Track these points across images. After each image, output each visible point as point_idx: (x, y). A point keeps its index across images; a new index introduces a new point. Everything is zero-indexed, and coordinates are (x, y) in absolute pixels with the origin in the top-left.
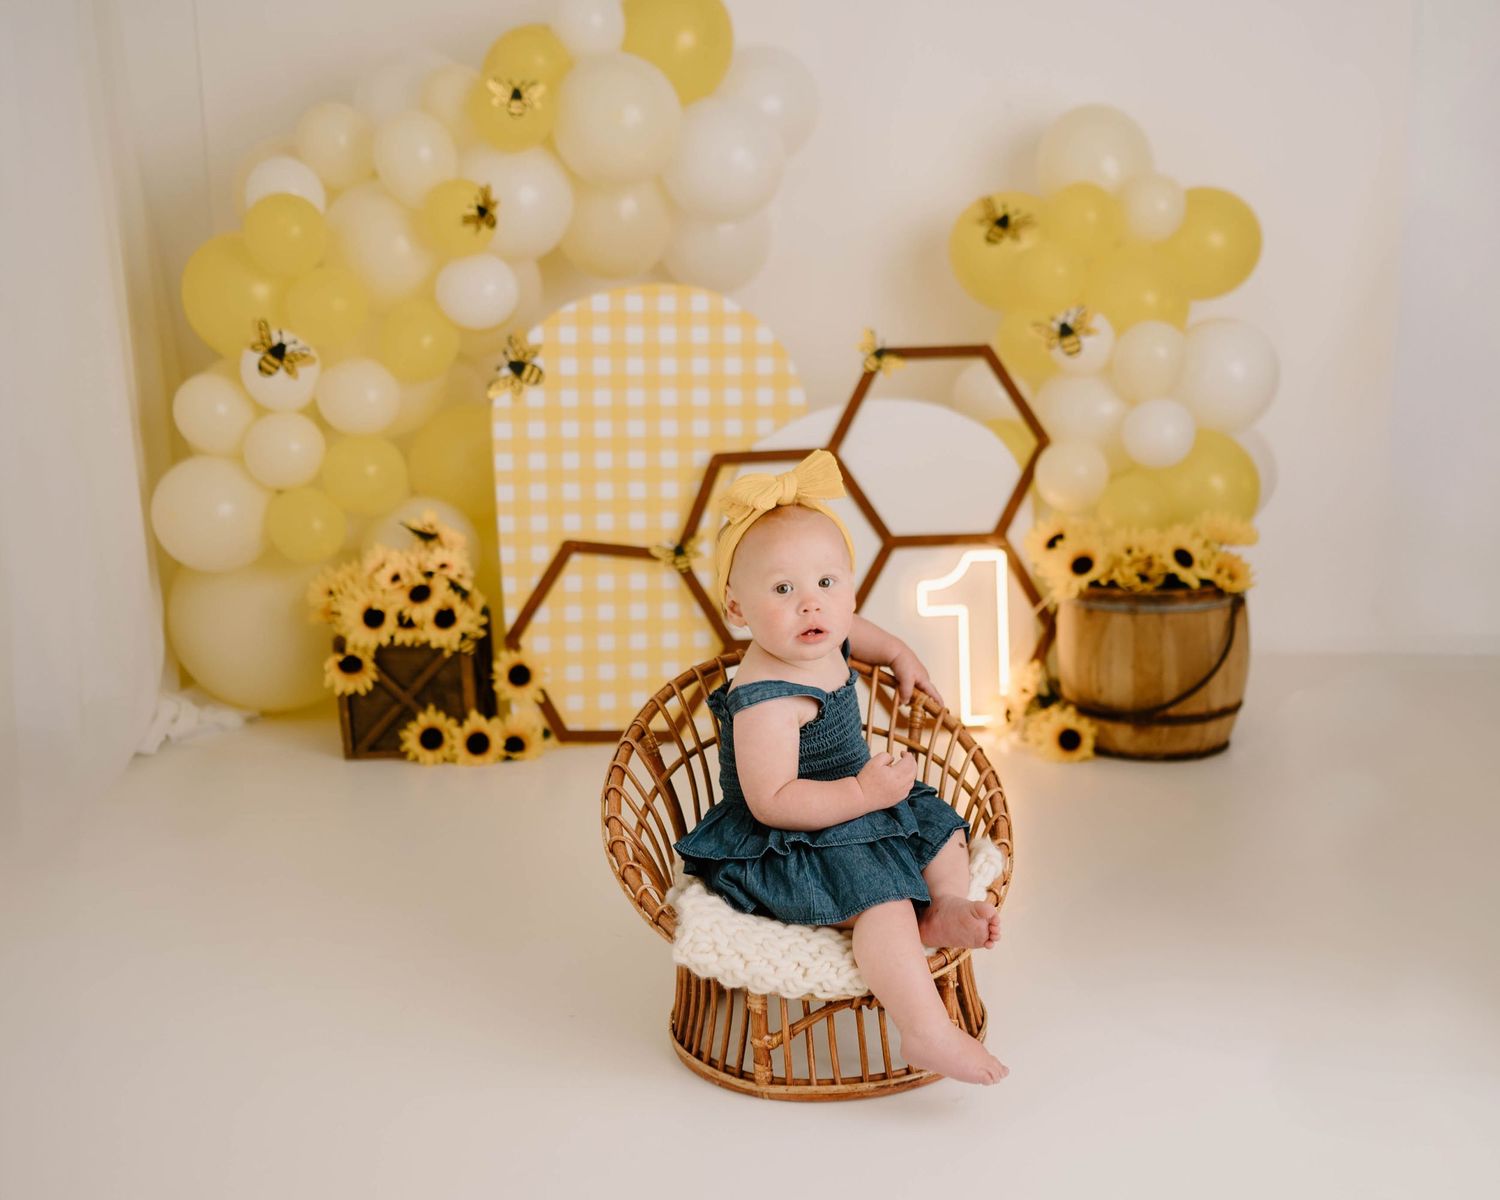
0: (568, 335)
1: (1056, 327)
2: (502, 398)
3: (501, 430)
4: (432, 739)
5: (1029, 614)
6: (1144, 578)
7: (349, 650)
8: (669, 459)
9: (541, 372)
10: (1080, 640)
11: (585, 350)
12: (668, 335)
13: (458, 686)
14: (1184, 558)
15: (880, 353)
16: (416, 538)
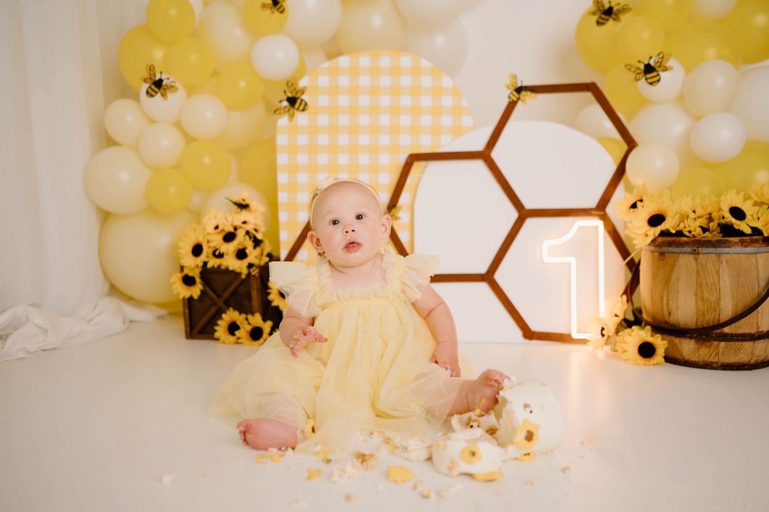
0: (323, 81)
1: (642, 67)
2: (283, 121)
3: (282, 140)
4: (233, 328)
5: (619, 263)
6: (705, 230)
7: (186, 271)
8: (384, 159)
9: (306, 104)
10: (655, 277)
11: (334, 91)
12: (385, 81)
13: (249, 297)
14: (737, 213)
15: (519, 90)
16: (236, 207)
